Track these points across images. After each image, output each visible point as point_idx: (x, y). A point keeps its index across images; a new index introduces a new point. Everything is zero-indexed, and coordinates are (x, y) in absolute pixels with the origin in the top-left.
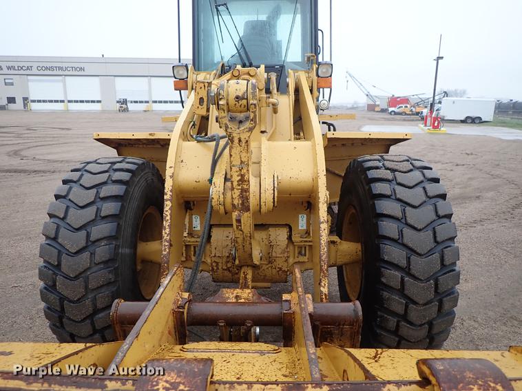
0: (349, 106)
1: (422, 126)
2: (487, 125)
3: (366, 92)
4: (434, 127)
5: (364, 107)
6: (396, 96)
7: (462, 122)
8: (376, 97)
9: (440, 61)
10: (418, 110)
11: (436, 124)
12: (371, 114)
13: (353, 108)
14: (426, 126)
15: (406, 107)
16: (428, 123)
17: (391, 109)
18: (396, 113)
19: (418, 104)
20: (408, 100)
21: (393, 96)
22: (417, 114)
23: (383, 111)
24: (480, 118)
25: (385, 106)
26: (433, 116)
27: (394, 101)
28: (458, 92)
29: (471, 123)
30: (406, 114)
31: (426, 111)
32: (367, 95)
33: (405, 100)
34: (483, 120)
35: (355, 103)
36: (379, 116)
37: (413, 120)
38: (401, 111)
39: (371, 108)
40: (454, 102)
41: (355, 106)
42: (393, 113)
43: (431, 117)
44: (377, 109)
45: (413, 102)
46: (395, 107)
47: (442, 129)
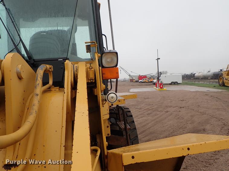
0: (122, 80)
1: (155, 87)
2: (181, 85)
3: (129, 74)
4: (161, 88)
5: (129, 80)
6: (141, 75)
7: (170, 84)
8: (133, 76)
9: (159, 60)
10: (151, 80)
11: (161, 87)
12: (132, 83)
13: (124, 81)
14: (157, 87)
15: (146, 79)
16: (158, 86)
17: (140, 81)
18: (142, 82)
19: (150, 78)
20: (146, 76)
21: (140, 75)
22: (151, 82)
23: (137, 81)
24: (177, 82)
25: (137, 80)
26: (160, 83)
27: (141, 77)
28: (164, 72)
29: (174, 84)
30: (146, 82)
31: (155, 81)
32: (129, 76)
33: (145, 77)
34: (178, 83)
35: (125, 79)
36: (136, 84)
37: (150, 85)
38: (144, 81)
39: (132, 80)
40: (166, 76)
41: (125, 80)
42: (141, 82)
43: (159, 83)
44: (134, 81)
45: (148, 77)
46: (141, 80)
47: (164, 88)
